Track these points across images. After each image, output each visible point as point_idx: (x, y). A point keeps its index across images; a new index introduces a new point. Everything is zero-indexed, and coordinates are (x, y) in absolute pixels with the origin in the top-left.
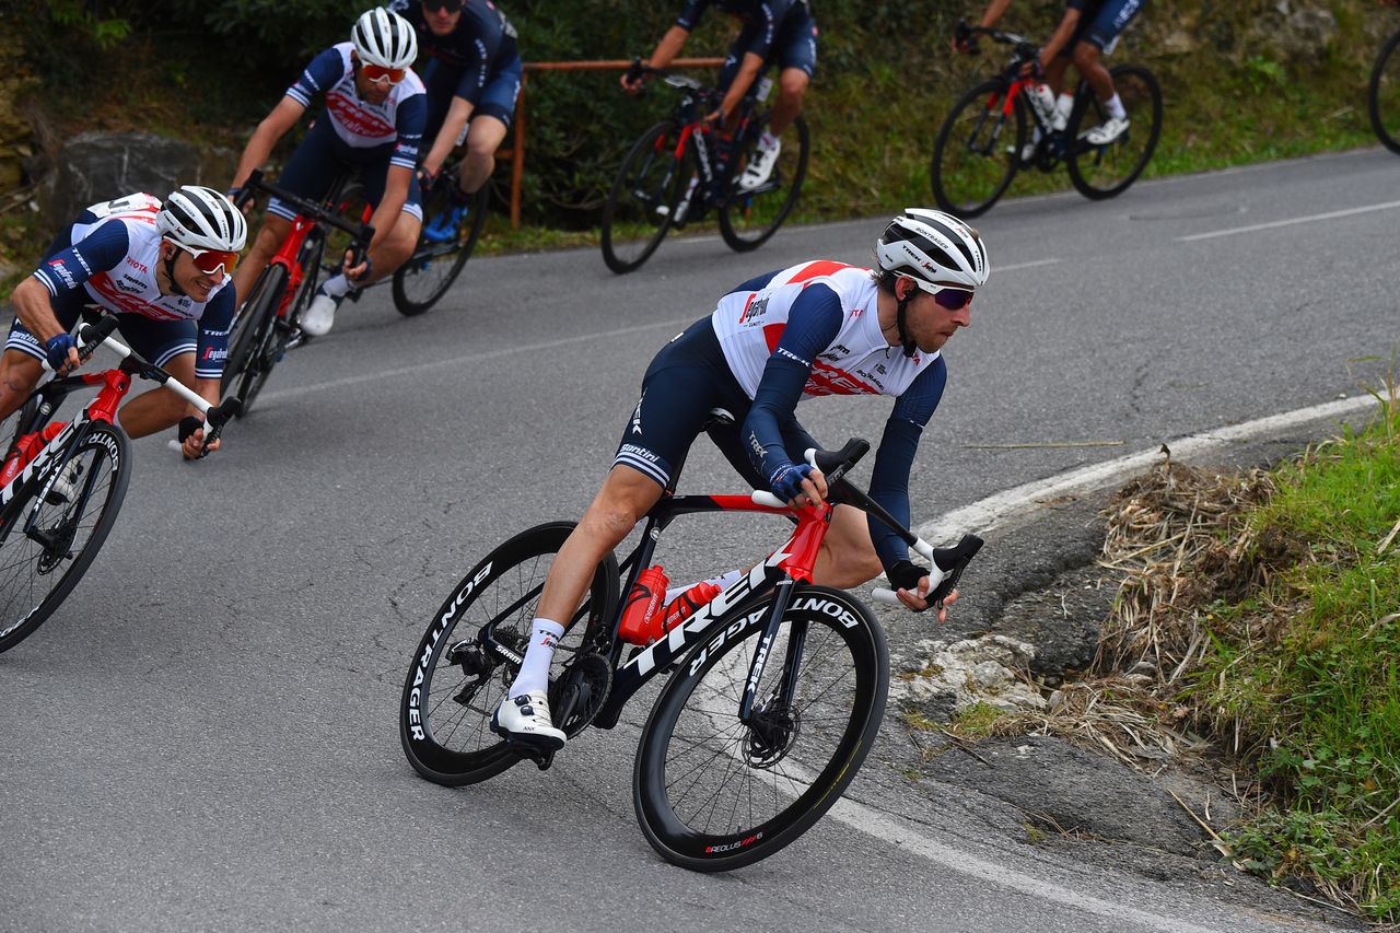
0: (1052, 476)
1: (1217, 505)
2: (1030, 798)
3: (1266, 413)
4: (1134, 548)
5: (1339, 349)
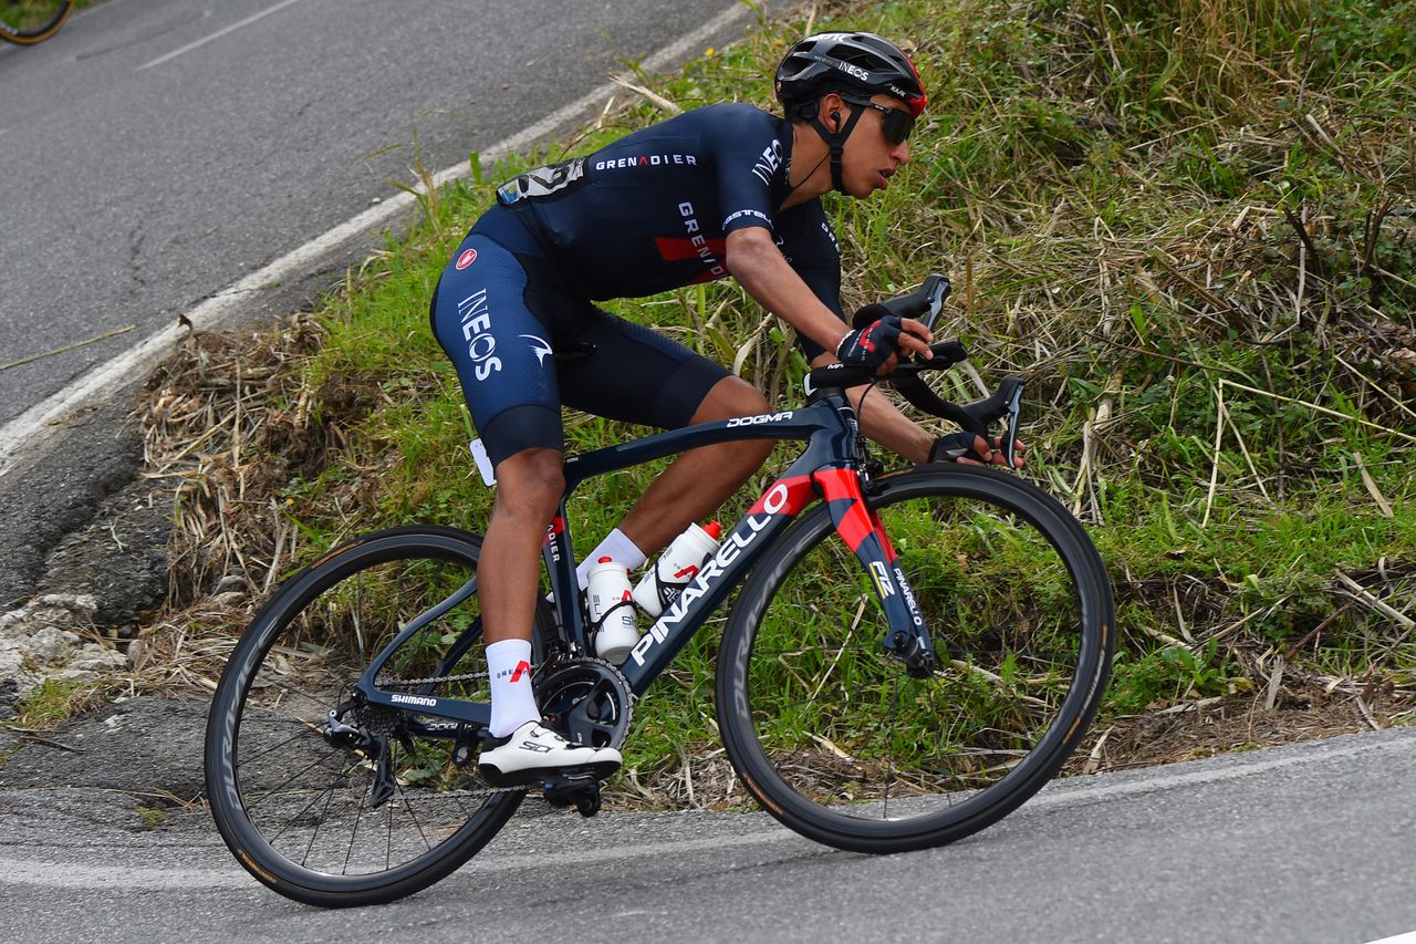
0: (61, 389)
1: (263, 369)
2: (135, 776)
3: (293, 244)
4: (180, 446)
5: (358, 147)
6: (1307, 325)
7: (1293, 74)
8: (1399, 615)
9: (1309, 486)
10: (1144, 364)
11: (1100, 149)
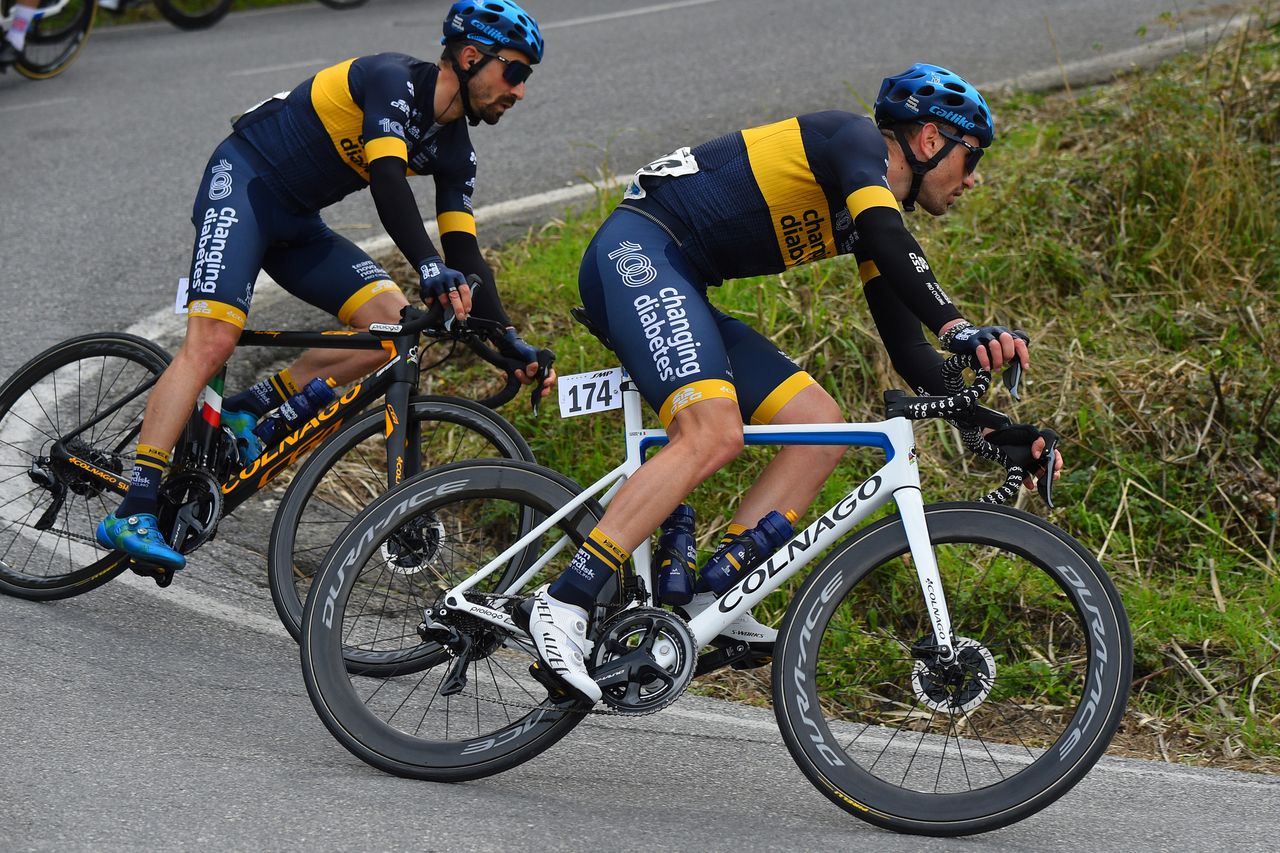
5: (570, 142)
6: (1202, 457)
7: (1248, 275)
8: (1208, 684)
9: (1171, 574)
10: (1078, 453)
11: (1093, 289)
